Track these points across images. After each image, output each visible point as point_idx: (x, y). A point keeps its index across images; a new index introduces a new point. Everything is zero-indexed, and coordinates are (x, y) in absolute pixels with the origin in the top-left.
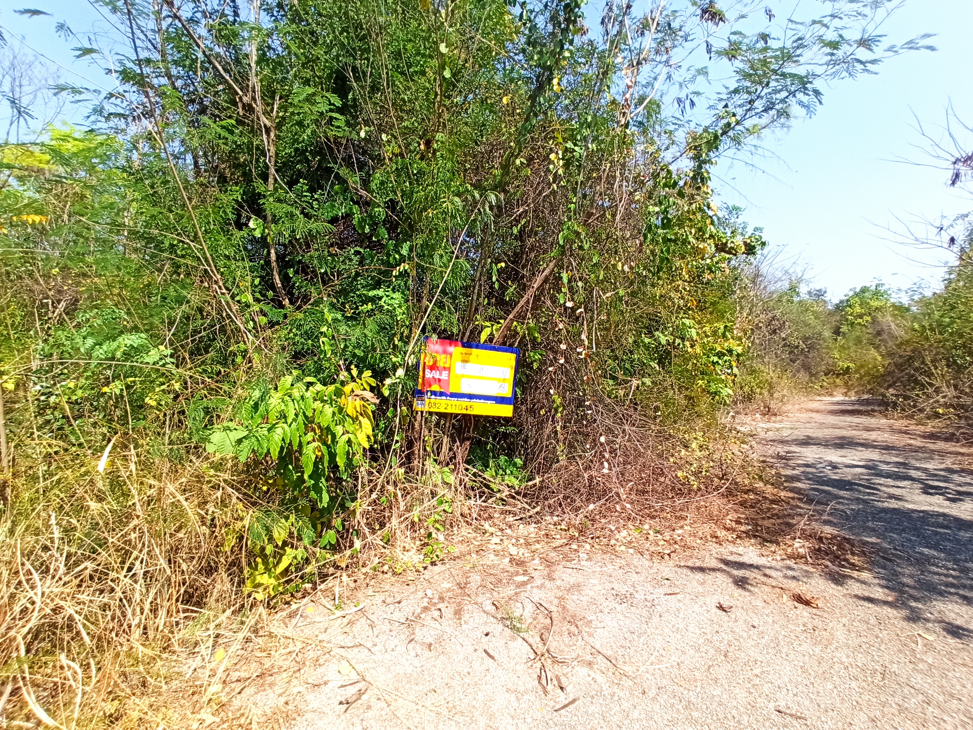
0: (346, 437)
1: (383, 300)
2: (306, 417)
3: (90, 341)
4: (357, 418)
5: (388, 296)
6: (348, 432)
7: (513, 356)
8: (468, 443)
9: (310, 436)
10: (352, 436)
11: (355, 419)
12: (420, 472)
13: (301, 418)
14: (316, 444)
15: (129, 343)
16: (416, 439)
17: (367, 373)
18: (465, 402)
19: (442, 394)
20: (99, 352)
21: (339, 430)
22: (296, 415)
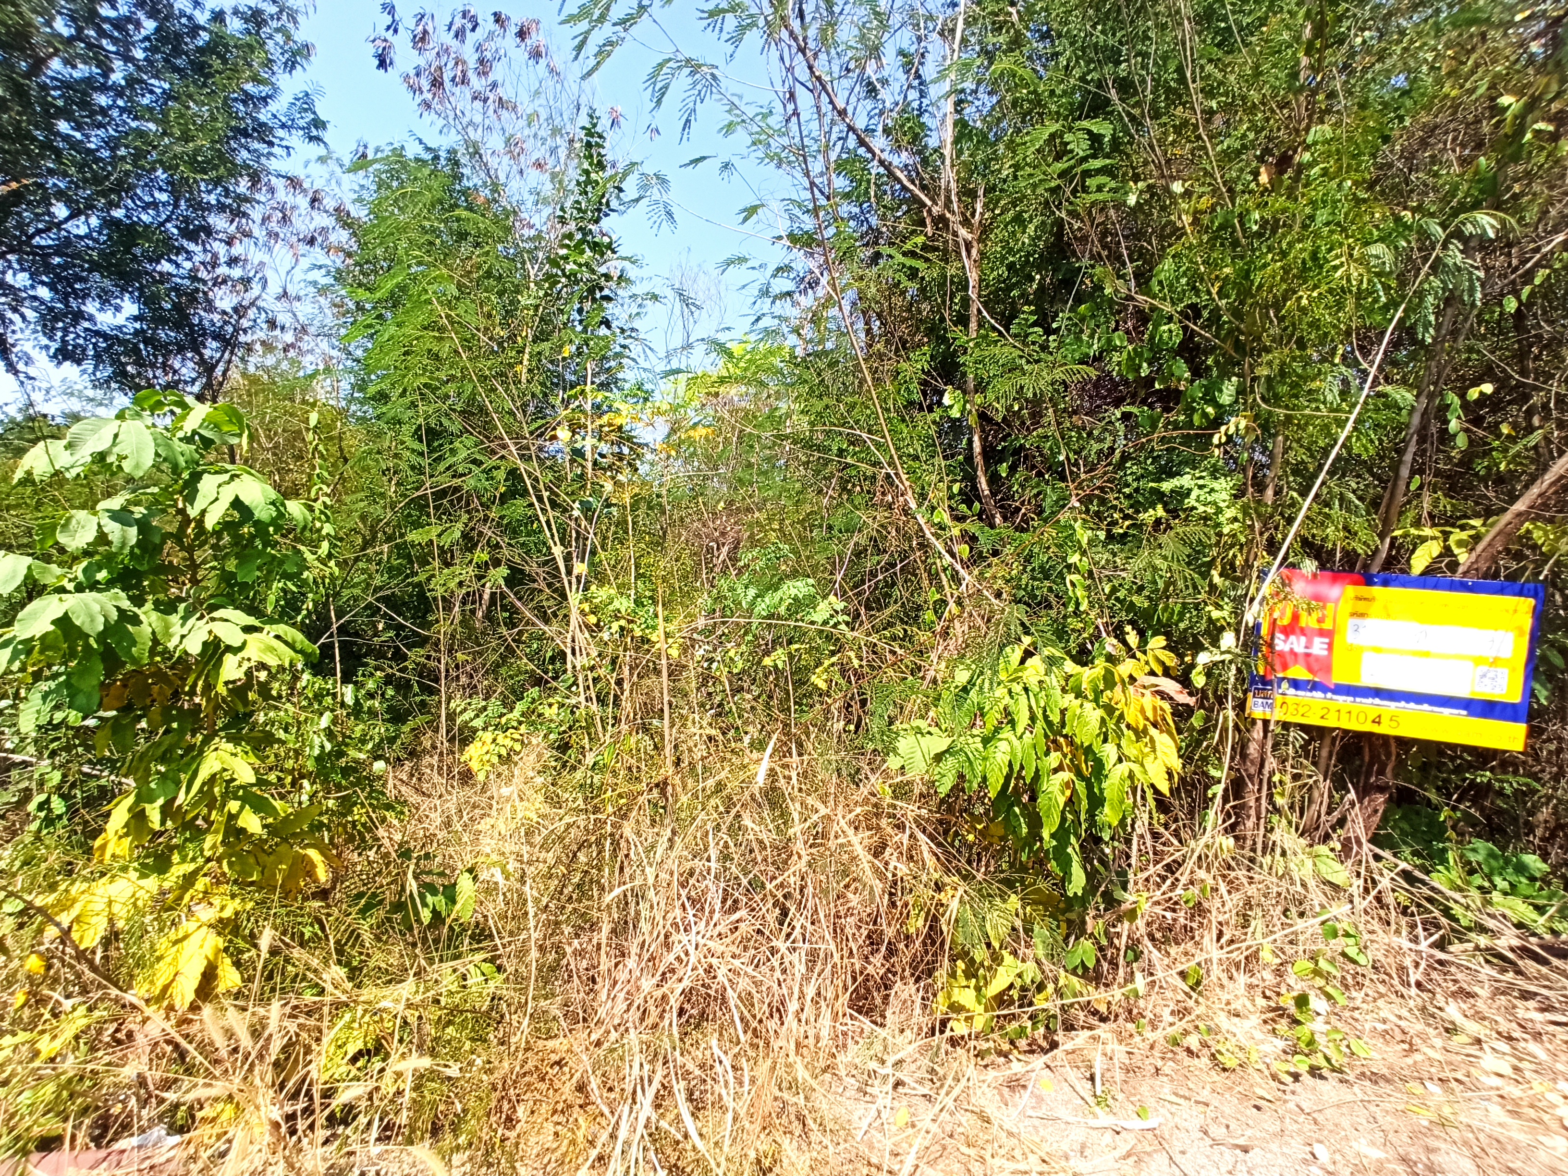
0: (1124, 769)
1: (1193, 495)
2: (1049, 724)
3: (752, 592)
4: (1145, 731)
5: (1201, 487)
6: (1128, 759)
7: (1526, 604)
8: (1381, 798)
9: (1054, 759)
10: (1136, 768)
11: (1140, 734)
12: (1259, 847)
13: (1040, 724)
14: (1066, 775)
15: (793, 592)
16: (1250, 777)
17: (1157, 642)
18: (1370, 707)
19: (1315, 686)
20: (761, 608)
21: (1109, 752)
22: (1033, 718)
